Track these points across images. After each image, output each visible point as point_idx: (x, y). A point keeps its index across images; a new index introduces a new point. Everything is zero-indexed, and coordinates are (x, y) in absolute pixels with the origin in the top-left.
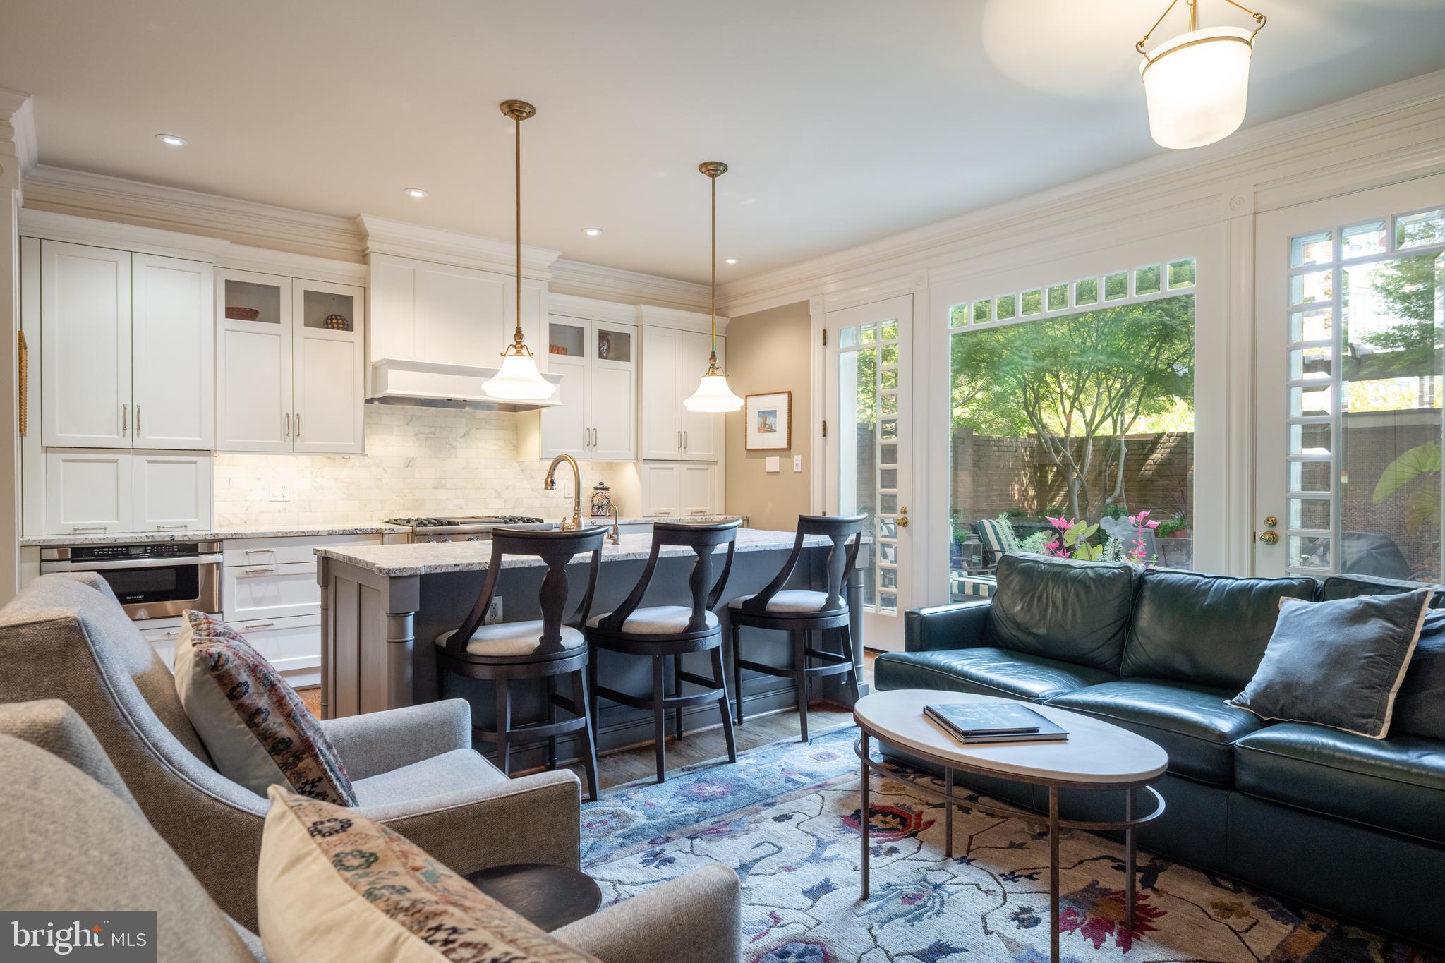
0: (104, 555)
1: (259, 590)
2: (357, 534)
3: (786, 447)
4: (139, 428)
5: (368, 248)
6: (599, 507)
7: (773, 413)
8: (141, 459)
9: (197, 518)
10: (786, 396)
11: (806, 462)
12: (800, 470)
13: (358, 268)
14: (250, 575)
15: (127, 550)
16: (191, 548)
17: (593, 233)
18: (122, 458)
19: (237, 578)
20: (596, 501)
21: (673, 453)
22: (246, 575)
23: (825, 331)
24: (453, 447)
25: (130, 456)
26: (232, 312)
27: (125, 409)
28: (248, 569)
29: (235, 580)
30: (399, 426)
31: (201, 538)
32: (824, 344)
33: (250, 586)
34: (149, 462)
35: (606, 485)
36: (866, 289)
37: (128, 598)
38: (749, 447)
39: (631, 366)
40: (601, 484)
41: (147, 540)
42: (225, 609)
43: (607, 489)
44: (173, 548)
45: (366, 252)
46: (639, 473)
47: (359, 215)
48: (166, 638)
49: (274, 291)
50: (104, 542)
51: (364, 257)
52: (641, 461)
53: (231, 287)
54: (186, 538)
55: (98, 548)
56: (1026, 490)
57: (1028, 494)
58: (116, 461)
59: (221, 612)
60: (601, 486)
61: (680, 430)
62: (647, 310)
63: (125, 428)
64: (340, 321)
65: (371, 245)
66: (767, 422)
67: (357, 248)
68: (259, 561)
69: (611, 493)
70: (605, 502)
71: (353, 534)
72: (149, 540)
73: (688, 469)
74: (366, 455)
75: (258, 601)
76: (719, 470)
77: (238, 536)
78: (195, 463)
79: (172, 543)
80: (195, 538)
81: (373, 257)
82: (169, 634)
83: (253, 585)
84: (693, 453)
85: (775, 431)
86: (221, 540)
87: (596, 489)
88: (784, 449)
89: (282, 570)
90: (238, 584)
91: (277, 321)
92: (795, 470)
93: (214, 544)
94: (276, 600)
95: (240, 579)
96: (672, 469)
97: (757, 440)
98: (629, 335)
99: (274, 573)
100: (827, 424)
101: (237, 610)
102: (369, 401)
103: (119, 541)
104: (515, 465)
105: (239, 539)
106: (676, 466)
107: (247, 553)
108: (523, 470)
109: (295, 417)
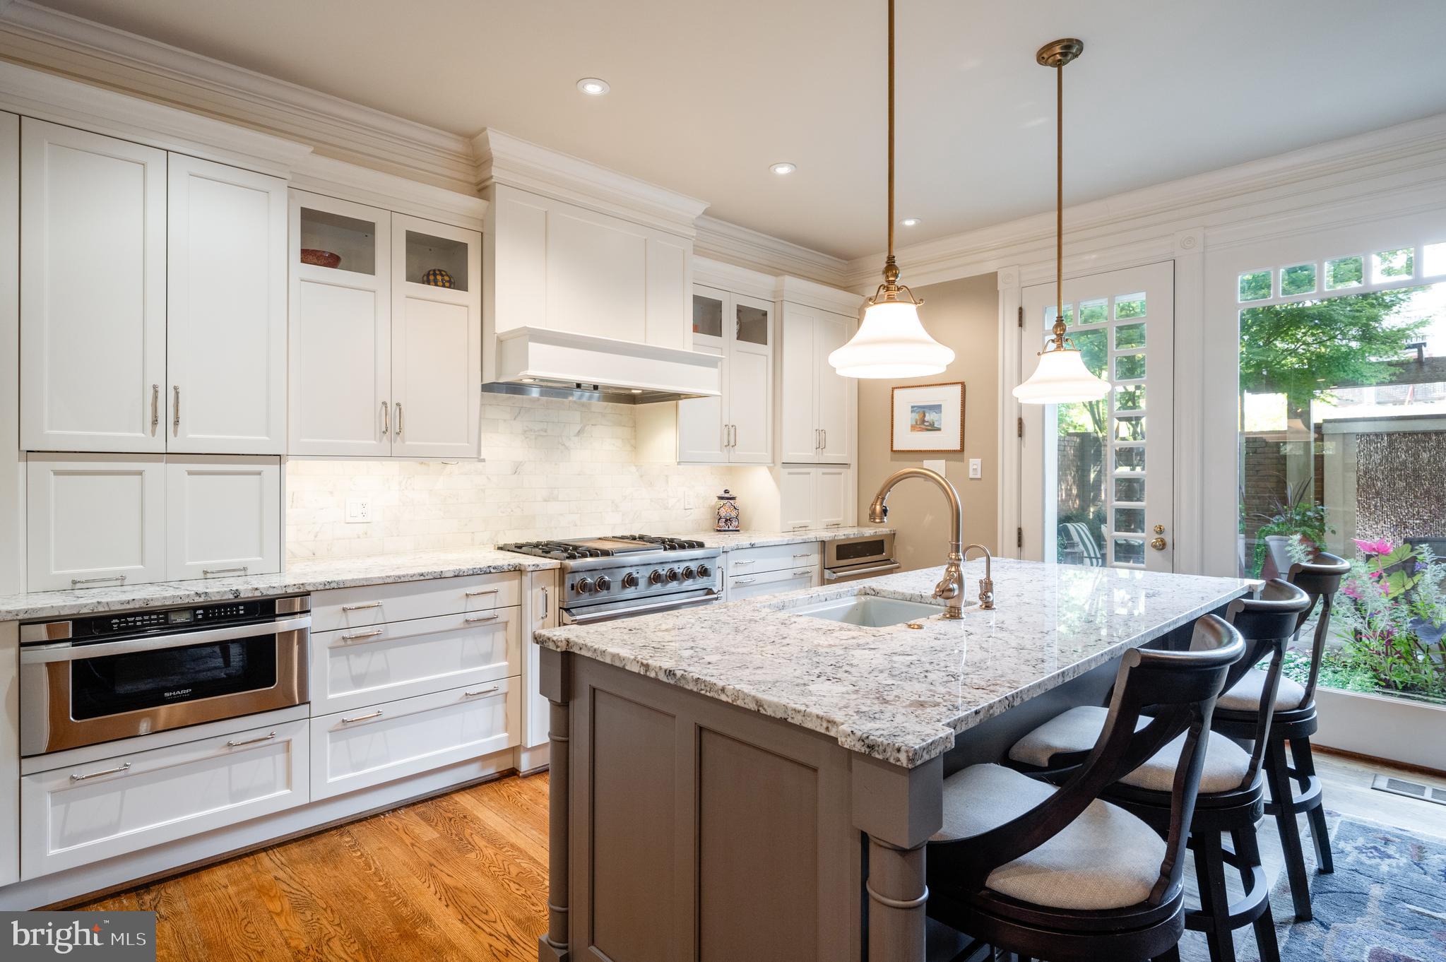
0: (128, 628)
1: (360, 663)
2: (490, 573)
3: (959, 448)
4: (177, 422)
5: (492, 177)
6: (727, 520)
7: (937, 408)
8: (179, 469)
9: (261, 555)
10: (959, 387)
11: (990, 466)
12: (979, 476)
13: (473, 204)
14: (349, 642)
15: (166, 618)
16: (263, 608)
17: (783, 170)
18: (150, 468)
19: (330, 648)
20: (723, 513)
21: (809, 455)
22: (342, 643)
23: (1021, 309)
24: (567, 448)
25: (161, 465)
26: (309, 256)
27: (156, 392)
28: (346, 634)
29: (328, 651)
30: (505, 420)
31: (279, 592)
32: (1020, 325)
33: (348, 659)
34: (190, 473)
35: (732, 493)
36: (1094, 256)
37: (167, 695)
38: (894, 449)
39: (767, 349)
40: (726, 492)
41: (197, 599)
42: (313, 695)
43: (733, 498)
44: (238, 610)
45: (488, 183)
46: (777, 480)
47: (485, 129)
48: (226, 751)
49: (367, 230)
50: (128, 606)
51: (482, 190)
52: (779, 465)
53: (309, 216)
54: (257, 594)
55: (119, 616)
56: (1071, 490)
57: (1072, 493)
58: (140, 473)
59: (304, 701)
60: (727, 495)
61: (817, 427)
62: (791, 282)
63: (155, 422)
64: (446, 278)
65: (496, 173)
66: (926, 419)
67: (472, 179)
68: (361, 621)
69: (737, 503)
70: (734, 514)
71: (485, 573)
72: (201, 599)
73: (824, 474)
74: (483, 460)
75: (358, 681)
76: (851, 474)
77: (333, 585)
78: (259, 473)
79: (236, 600)
80: (271, 592)
81: (499, 192)
82: (230, 745)
83: (352, 657)
84: (830, 456)
85: (939, 429)
86: (308, 594)
87: (721, 498)
88: (954, 451)
89: (394, 631)
90: (331, 657)
91: (372, 271)
92: (971, 476)
93: (297, 600)
94: (384, 676)
95: (335, 650)
96: (809, 473)
97: (907, 438)
98: (765, 314)
99: (381, 637)
100: (1025, 421)
101: (331, 696)
102: (487, 388)
103: (152, 604)
104: (633, 469)
105: (335, 590)
106: (812, 470)
107: (344, 610)
108: (641, 476)
109: (394, 406)
